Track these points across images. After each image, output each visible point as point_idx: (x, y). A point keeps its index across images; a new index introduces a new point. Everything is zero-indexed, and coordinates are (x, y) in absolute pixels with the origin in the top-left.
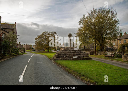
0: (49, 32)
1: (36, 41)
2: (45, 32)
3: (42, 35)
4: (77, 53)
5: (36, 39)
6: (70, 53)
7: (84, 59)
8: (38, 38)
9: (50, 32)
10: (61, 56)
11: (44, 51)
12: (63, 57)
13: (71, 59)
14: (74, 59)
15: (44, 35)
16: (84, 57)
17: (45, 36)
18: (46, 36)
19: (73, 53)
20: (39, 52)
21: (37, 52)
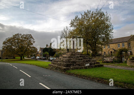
0: (22, 34)
1: (5, 45)
2: (18, 34)
3: (13, 38)
4: (86, 60)
5: (4, 43)
6: (79, 59)
7: (96, 66)
8: (7, 42)
9: (24, 35)
10: (70, 64)
11: (14, 58)
12: (73, 65)
13: (83, 67)
14: (86, 68)
15: (16, 38)
16: (94, 64)
17: (18, 39)
18: (20, 39)
19: (82, 59)
20: (7, 60)
21: (4, 60)
